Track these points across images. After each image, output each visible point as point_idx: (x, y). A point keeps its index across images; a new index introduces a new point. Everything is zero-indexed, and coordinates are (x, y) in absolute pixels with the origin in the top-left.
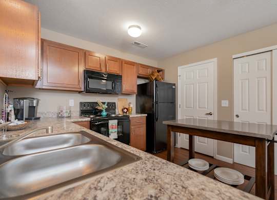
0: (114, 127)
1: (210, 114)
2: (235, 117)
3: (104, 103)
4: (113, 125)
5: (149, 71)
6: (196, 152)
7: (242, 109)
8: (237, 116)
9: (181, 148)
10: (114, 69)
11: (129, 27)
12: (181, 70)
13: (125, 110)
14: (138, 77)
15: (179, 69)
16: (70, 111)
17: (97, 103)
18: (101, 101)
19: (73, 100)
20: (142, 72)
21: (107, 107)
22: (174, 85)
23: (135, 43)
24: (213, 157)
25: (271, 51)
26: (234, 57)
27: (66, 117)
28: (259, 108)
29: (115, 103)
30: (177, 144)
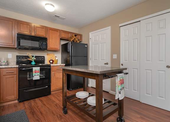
0: (37, 72)
1: (107, 64)
2: (121, 65)
3: (33, 56)
4: (36, 71)
5: (70, 35)
6: (103, 91)
7: (125, 60)
8: (122, 65)
9: (92, 87)
10: (41, 33)
11: (46, 4)
12: (91, 35)
13: (51, 62)
14: (61, 39)
15: (90, 34)
16: (7, 61)
17: (28, 56)
18: (31, 55)
19: (11, 54)
20: (64, 36)
21: (35, 59)
22: (87, 45)
23: (55, 16)
24: (108, 92)
25: (140, 21)
26: (120, 25)
27: (4, 65)
28: (133, 59)
29: (44, 57)
30: (89, 85)
